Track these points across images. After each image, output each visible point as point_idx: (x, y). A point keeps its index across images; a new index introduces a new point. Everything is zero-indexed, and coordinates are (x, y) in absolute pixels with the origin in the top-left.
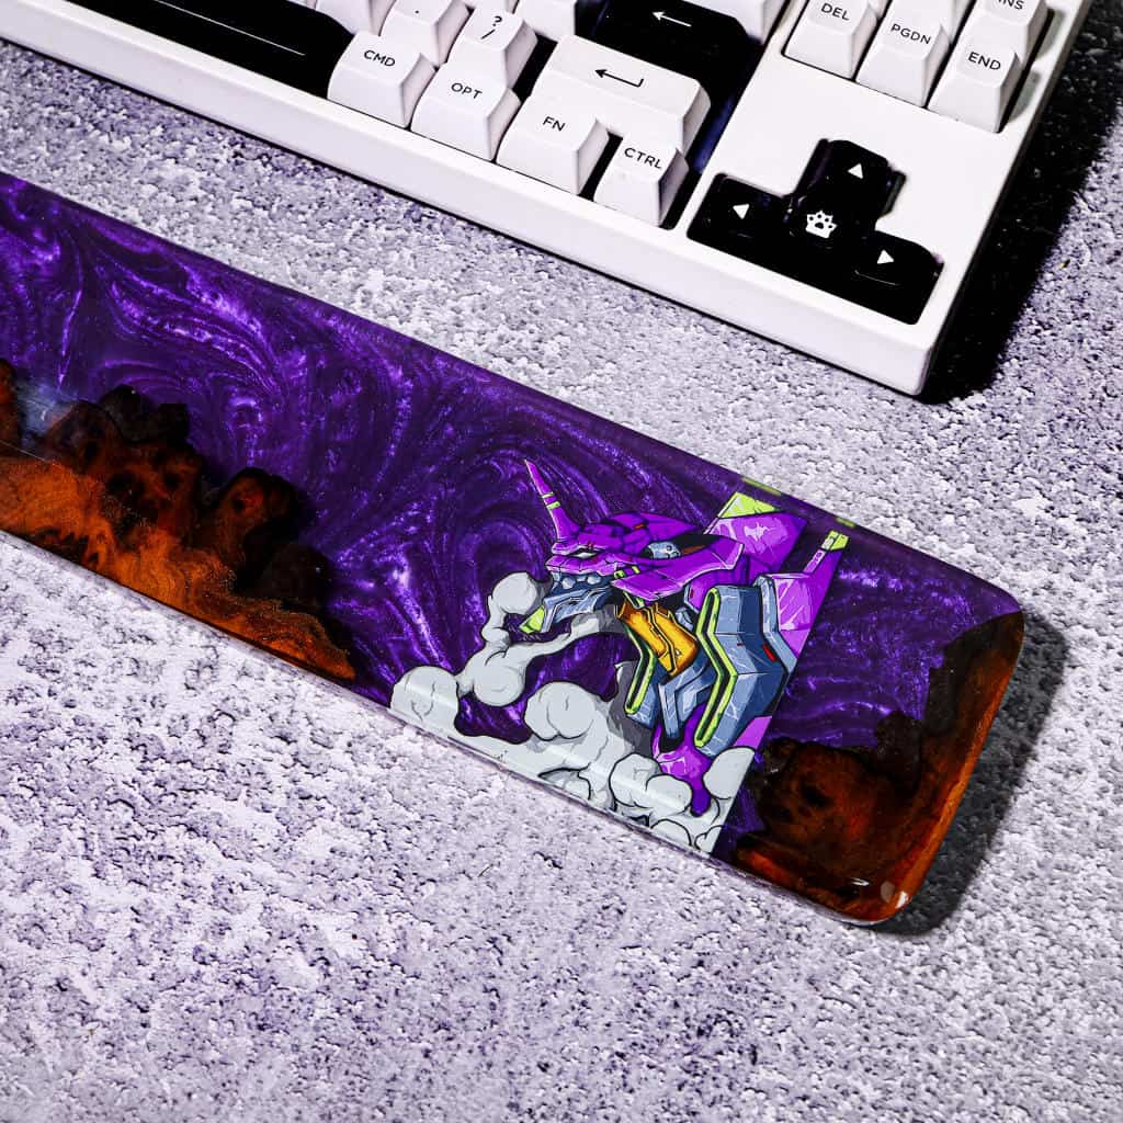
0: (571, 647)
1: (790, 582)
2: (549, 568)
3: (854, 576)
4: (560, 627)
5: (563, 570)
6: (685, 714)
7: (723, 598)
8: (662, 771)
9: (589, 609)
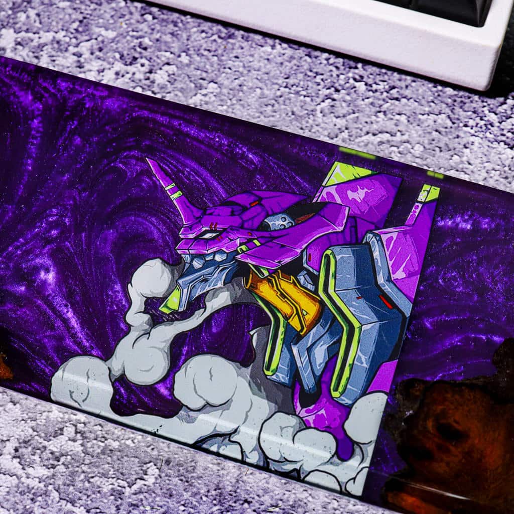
0: (208, 321)
1: (395, 236)
2: (179, 252)
3: (450, 223)
4: (196, 304)
5: (192, 252)
6: (319, 369)
7: (338, 257)
8: (305, 425)
9: (220, 284)
